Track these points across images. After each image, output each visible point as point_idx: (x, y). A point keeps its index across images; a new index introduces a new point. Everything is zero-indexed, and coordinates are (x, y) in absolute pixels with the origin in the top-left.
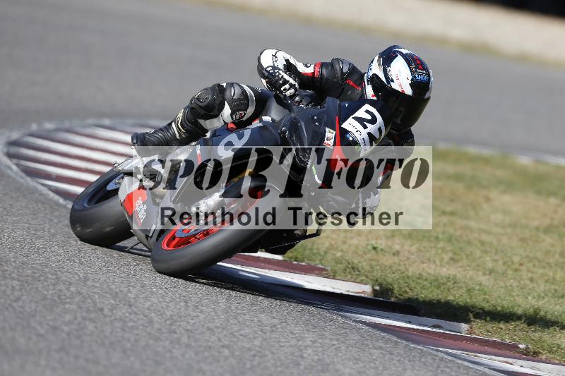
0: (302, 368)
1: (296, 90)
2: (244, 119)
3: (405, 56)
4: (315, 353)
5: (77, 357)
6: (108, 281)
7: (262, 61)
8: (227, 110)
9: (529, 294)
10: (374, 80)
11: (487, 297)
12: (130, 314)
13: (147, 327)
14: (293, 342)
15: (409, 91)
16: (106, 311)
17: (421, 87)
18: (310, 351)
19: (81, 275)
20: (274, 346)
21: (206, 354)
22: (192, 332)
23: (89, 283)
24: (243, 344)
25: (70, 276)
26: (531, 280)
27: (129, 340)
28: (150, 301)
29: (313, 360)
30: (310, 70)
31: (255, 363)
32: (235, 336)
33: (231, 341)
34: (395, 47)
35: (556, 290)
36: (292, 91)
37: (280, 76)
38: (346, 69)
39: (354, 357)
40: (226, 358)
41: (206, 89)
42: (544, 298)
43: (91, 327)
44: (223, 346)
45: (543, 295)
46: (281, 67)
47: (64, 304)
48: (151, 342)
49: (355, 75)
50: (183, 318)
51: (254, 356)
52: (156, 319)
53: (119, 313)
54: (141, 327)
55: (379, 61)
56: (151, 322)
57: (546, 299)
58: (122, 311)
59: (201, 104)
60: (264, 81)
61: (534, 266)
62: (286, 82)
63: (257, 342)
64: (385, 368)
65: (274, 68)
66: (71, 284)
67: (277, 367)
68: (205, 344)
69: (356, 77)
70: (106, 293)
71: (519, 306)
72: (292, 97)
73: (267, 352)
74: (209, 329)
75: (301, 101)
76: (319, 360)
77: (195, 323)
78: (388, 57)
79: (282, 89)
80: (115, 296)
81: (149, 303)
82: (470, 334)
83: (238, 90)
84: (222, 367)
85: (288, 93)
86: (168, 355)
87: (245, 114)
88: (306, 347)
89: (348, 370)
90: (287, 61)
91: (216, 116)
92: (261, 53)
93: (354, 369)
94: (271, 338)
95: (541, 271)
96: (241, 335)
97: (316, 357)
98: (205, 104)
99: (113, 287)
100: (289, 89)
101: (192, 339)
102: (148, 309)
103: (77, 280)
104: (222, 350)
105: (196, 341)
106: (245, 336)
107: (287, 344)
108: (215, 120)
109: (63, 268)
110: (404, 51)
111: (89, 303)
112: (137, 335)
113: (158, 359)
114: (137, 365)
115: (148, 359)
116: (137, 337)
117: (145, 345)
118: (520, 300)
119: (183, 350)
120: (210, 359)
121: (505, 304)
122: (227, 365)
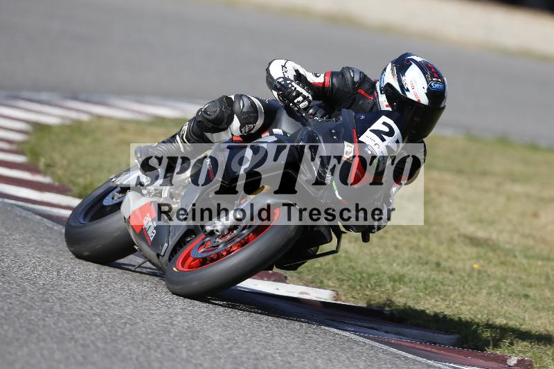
0: (172, 335)
1: (309, 102)
2: (253, 132)
3: (418, 64)
4: (185, 320)
7: (272, 72)
8: (236, 123)
9: (394, 261)
10: (388, 89)
11: (353, 264)
13: (20, 296)
14: (164, 310)
15: (424, 100)
17: (437, 96)
18: (180, 318)
20: (144, 314)
21: (79, 322)
22: (65, 301)
24: (114, 312)
26: (396, 247)
29: (183, 327)
30: (320, 80)
31: (126, 330)
32: (106, 305)
33: (102, 309)
34: (407, 54)
35: (420, 257)
36: (306, 103)
37: (293, 88)
38: (357, 78)
39: (224, 324)
40: (98, 326)
41: (214, 102)
42: (408, 265)
44: (94, 314)
45: (407, 262)
46: (292, 78)
48: (25, 310)
49: (367, 85)
51: (125, 323)
52: (28, 288)
54: (14, 296)
55: (392, 70)
56: (24, 291)
57: (410, 266)
59: (208, 117)
60: (275, 93)
61: (399, 233)
62: (299, 94)
63: (128, 310)
64: (254, 335)
65: (285, 79)
67: (148, 334)
68: (76, 313)
69: (367, 86)
71: (384, 273)
72: (306, 109)
73: (138, 320)
74: (81, 297)
75: (315, 114)
76: (188, 327)
77: (67, 292)
78: (402, 65)
79: (295, 101)
82: (336, 300)
83: (247, 102)
84: (93, 334)
85: (302, 106)
86: (41, 323)
87: (254, 127)
88: (176, 314)
89: (217, 337)
90: (297, 71)
91: (225, 129)
92: (270, 64)
93: (223, 336)
94: (141, 306)
95: (405, 238)
96: (113, 303)
97: (186, 324)
98: (213, 117)
100: (303, 101)
101: (64, 307)
104: (94, 318)
105: (68, 309)
106: (117, 304)
107: (158, 312)
108: (223, 133)
110: (418, 59)
112: (11, 303)
113: (31, 327)
114: (10, 334)
115: (21, 327)
116: (11, 306)
117: (19, 314)
118: (385, 267)
119: (56, 318)
120: (83, 327)
121: (370, 271)
122: (98, 332)
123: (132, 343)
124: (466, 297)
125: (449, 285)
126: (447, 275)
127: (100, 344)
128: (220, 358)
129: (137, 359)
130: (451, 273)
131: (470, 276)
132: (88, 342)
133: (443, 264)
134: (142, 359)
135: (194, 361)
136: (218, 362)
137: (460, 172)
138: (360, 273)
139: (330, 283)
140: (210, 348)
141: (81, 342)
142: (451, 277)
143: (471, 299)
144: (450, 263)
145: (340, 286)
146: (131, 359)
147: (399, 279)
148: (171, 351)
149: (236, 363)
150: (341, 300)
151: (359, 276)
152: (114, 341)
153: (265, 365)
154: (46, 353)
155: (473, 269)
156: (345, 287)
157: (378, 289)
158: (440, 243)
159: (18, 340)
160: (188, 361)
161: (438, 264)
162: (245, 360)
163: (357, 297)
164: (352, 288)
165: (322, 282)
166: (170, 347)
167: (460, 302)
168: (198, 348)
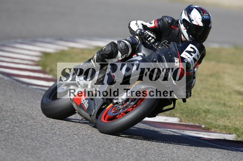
5: (12, 143)
6: (23, 109)
9: (205, 104)
12: (34, 123)
15: (201, 24)
16: (23, 122)
19: (12, 108)
23: (15, 111)
25: (7, 108)
26: (206, 97)
27: (34, 134)
28: (42, 117)
30: (153, 25)
35: (216, 101)
36: (153, 40)
38: (170, 21)
40: (76, 139)
41: (108, 45)
43: (17, 129)
44: (74, 134)
45: (211, 104)
47: (5, 120)
50: (57, 123)
51: (88, 138)
52: (45, 125)
53: (29, 123)
55: (185, 12)
56: (43, 126)
58: (30, 122)
59: (106, 52)
62: (150, 36)
65: (140, 30)
66: (7, 111)
70: (23, 114)
71: (201, 109)
74: (68, 127)
77: (62, 125)
78: (189, 10)
80: (27, 115)
81: (42, 118)
82: (180, 122)
83: (123, 45)
86: (51, 139)
87: (128, 55)
95: (209, 93)
96: (82, 129)
98: (108, 53)
99: (26, 112)
100: (152, 40)
102: (41, 120)
103: (10, 110)
108: (113, 59)
109: (4, 105)
111: (16, 119)
112: (37, 131)
113: (47, 141)
114: (38, 145)
115: (42, 142)
116: (37, 133)
117: (41, 136)
118: (201, 107)
119: (57, 137)
120: (69, 140)
121: (195, 108)
122: (76, 142)
123: (92, 146)
124: (238, 118)
125: (230, 113)
126: (228, 108)
127: (77, 147)
128: (131, 150)
129: (94, 153)
130: (231, 107)
131: (239, 108)
132: (72, 146)
133: (227, 104)
134: (96, 153)
135: (119, 152)
136: (130, 152)
137: (232, 63)
138: (191, 110)
139: (178, 115)
140: (126, 146)
141: (69, 147)
142: (230, 109)
143: (240, 118)
144: (230, 103)
145: (182, 116)
146: (91, 153)
147: (207, 112)
148: (109, 148)
149: (138, 152)
150: (183, 122)
151: (190, 111)
152: (84, 145)
153: (150, 152)
154: (54, 152)
155: (240, 105)
156: (184, 116)
157: (198, 116)
158: (225, 94)
159: (41, 147)
160: (116, 152)
161: (224, 104)
162: (142, 150)
163: (189, 120)
164: (187, 116)
165: (174, 115)
166: (108, 147)
167: (235, 120)
168: (121, 146)
